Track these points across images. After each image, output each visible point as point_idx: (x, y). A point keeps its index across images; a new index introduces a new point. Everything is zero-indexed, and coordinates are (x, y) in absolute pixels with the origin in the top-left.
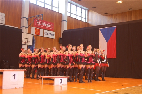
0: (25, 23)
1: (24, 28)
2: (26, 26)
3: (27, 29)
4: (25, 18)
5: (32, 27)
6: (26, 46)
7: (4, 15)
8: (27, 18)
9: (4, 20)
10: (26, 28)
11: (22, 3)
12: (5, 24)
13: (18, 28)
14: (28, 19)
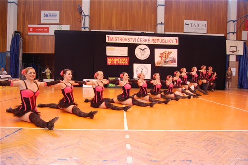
0: (231, 27)
1: (231, 34)
2: (233, 32)
3: (235, 34)
4: (232, 21)
5: (243, 31)
6: (235, 56)
7: (205, 23)
8: (234, 22)
9: (206, 28)
10: (233, 33)
11: (226, 4)
12: (207, 33)
13: (223, 35)
14: (236, 23)
